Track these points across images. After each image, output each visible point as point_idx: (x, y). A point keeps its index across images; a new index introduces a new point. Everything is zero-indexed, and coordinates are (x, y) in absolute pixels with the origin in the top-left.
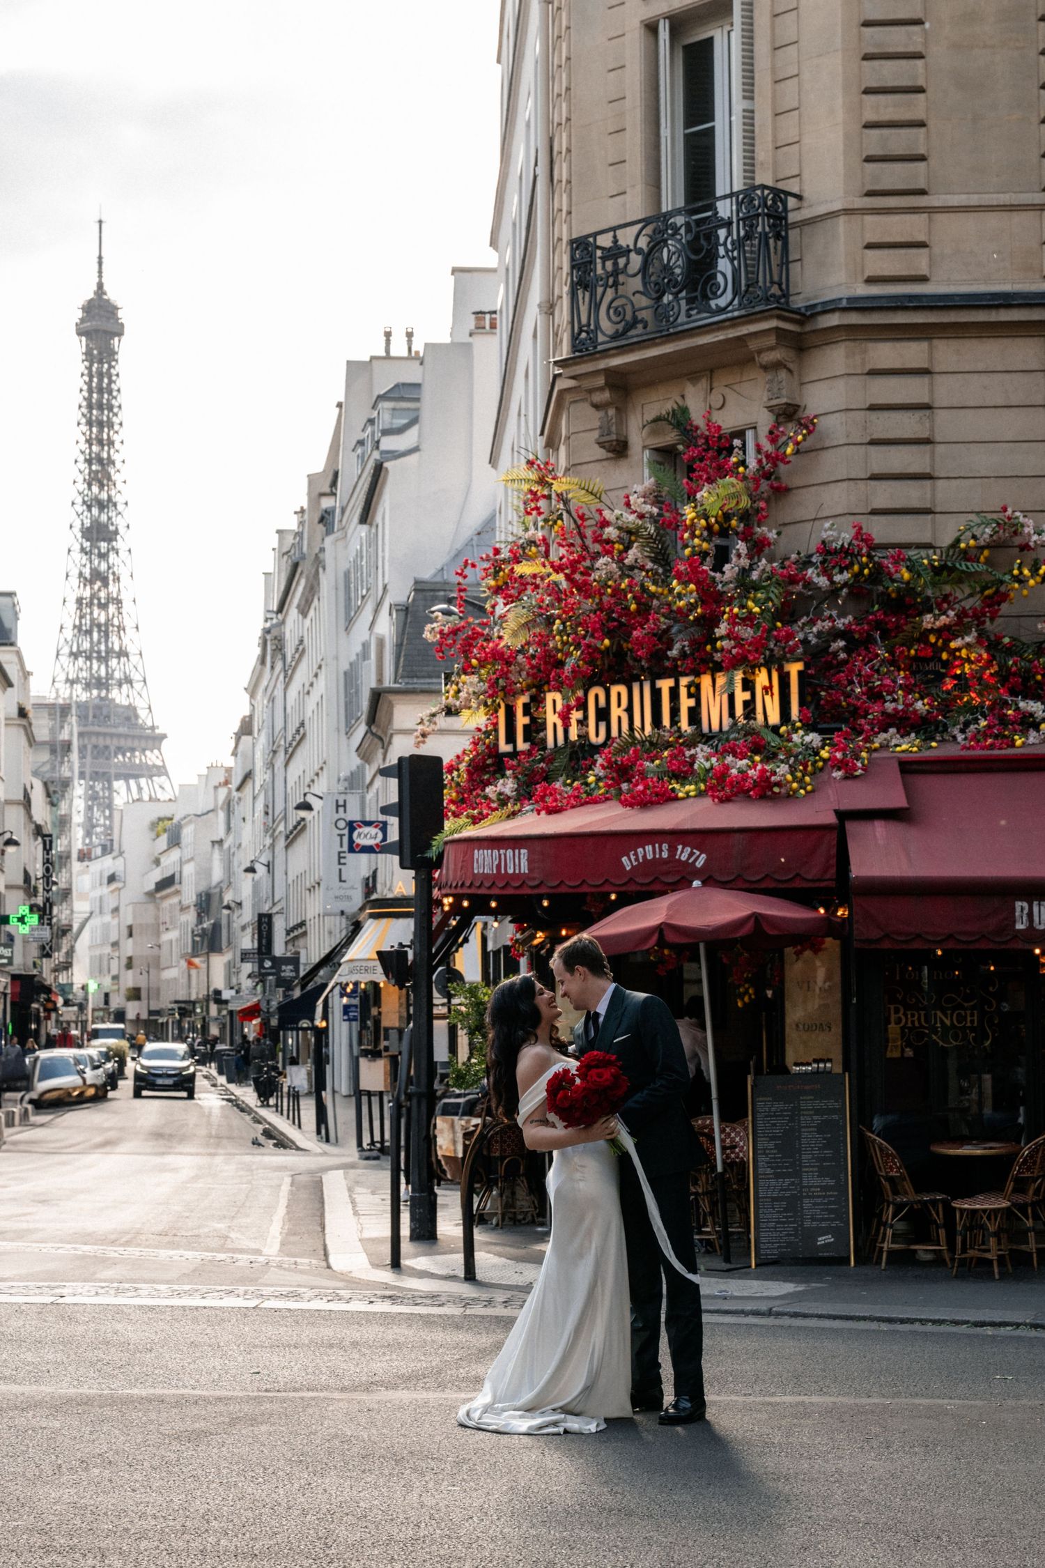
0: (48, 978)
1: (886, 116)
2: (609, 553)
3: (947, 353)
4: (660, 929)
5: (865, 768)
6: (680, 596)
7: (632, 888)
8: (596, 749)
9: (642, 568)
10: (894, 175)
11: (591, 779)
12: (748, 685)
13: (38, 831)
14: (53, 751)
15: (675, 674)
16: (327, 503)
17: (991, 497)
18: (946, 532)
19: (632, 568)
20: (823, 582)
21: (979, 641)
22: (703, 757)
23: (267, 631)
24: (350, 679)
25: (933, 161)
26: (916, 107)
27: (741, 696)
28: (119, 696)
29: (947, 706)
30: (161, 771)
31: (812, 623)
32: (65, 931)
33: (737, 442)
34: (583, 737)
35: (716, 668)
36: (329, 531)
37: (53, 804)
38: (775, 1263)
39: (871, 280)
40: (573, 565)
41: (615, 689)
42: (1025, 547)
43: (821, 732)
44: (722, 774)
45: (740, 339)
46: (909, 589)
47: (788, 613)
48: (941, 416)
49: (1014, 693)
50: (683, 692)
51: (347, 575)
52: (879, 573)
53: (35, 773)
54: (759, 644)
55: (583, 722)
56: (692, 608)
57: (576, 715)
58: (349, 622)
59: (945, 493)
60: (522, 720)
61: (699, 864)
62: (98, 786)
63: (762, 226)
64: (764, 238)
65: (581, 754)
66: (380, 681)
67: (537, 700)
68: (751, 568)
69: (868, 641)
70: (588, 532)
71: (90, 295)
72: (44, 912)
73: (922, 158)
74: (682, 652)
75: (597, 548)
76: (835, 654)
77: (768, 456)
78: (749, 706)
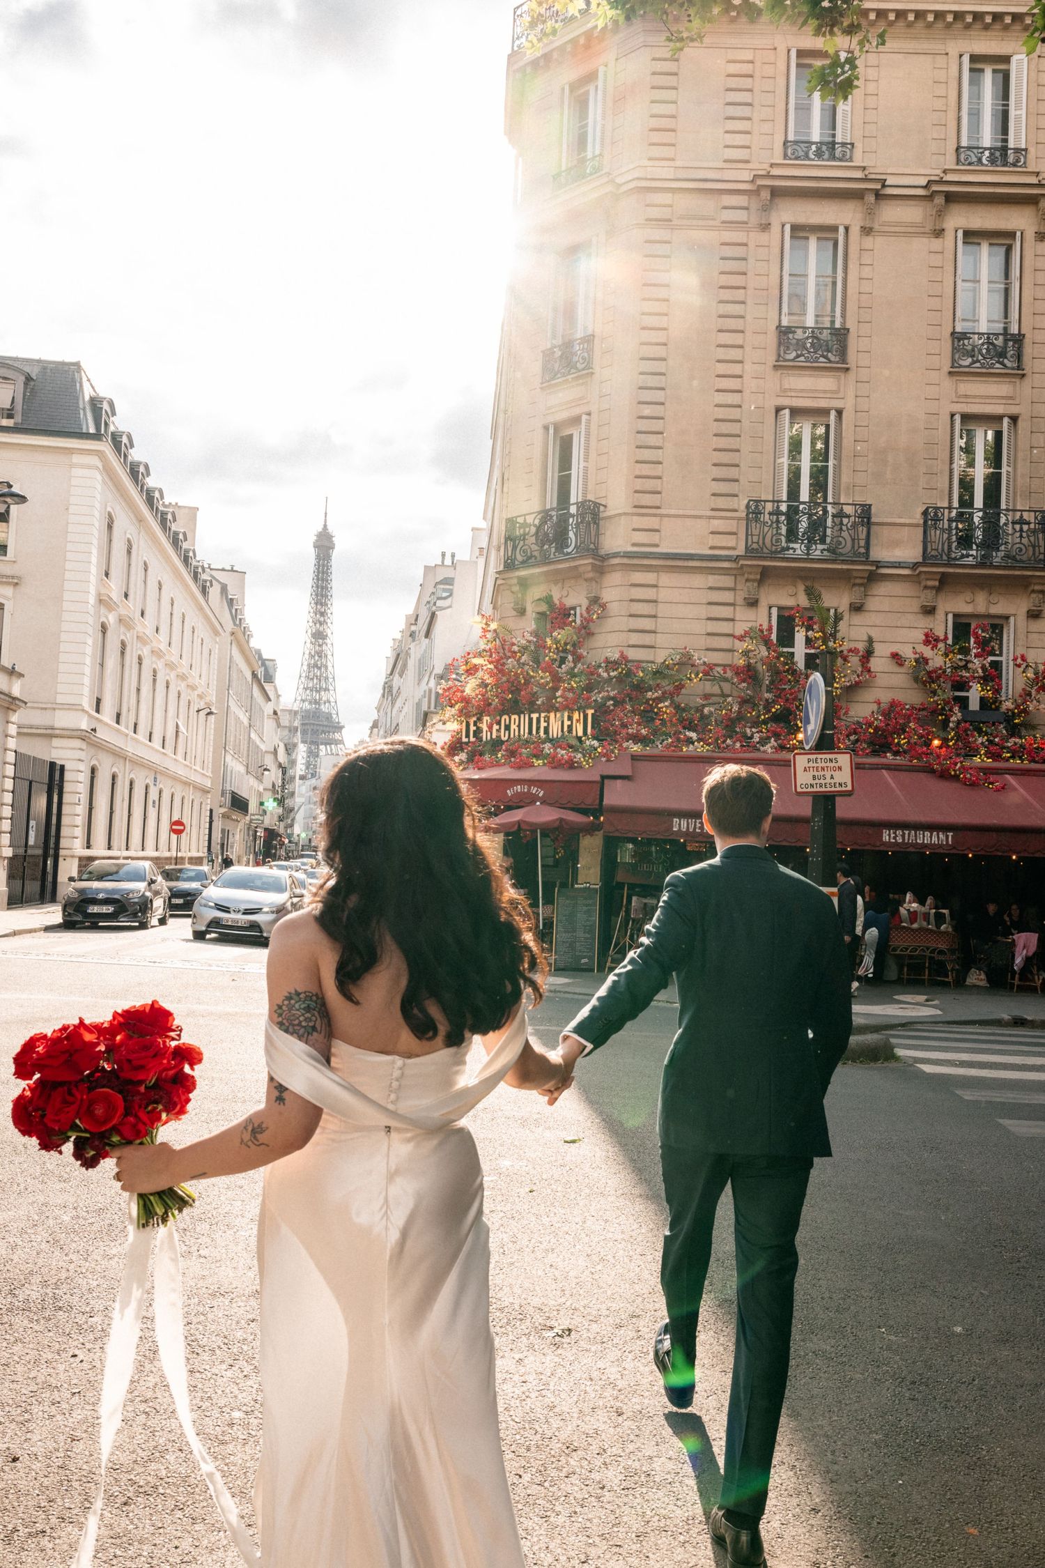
0: (281, 831)
1: (644, 473)
2: (514, 657)
3: (665, 579)
4: (519, 823)
5: (616, 757)
6: (542, 678)
7: (510, 804)
8: (503, 742)
9: (528, 664)
10: (647, 500)
11: (499, 755)
12: (570, 718)
13: (280, 766)
14: (290, 731)
15: (539, 711)
16: (413, 628)
17: (680, 642)
18: (660, 657)
19: (524, 664)
20: (605, 675)
21: (671, 705)
22: (547, 748)
23: (386, 683)
24: (418, 705)
25: (663, 495)
26: (657, 470)
27: (567, 723)
28: (324, 708)
29: (655, 732)
30: (341, 742)
31: (600, 693)
32: (291, 810)
33: (572, 612)
34: (499, 737)
35: (557, 710)
36: (414, 641)
37: (289, 754)
38: (563, 970)
39: (634, 545)
40: (498, 661)
41: (513, 717)
42: (693, 665)
43: (599, 740)
44: (554, 756)
45: (576, 567)
46: (642, 680)
47: (589, 688)
48: (660, 605)
49: (684, 728)
50: (542, 720)
51: (420, 660)
52: (629, 673)
53: (281, 740)
54: (575, 701)
55: (498, 731)
56: (548, 683)
57: (495, 727)
58: (420, 680)
59: (660, 640)
60: (472, 728)
61: (541, 795)
62: (313, 748)
63: (588, 518)
64: (589, 523)
65: (496, 744)
66: (429, 708)
67: (480, 719)
68: (575, 667)
69: (623, 702)
70: (506, 647)
71: (320, 529)
72: (281, 802)
73: (659, 493)
74: (543, 702)
75: (509, 654)
76: (609, 707)
77: (585, 619)
78: (570, 727)
